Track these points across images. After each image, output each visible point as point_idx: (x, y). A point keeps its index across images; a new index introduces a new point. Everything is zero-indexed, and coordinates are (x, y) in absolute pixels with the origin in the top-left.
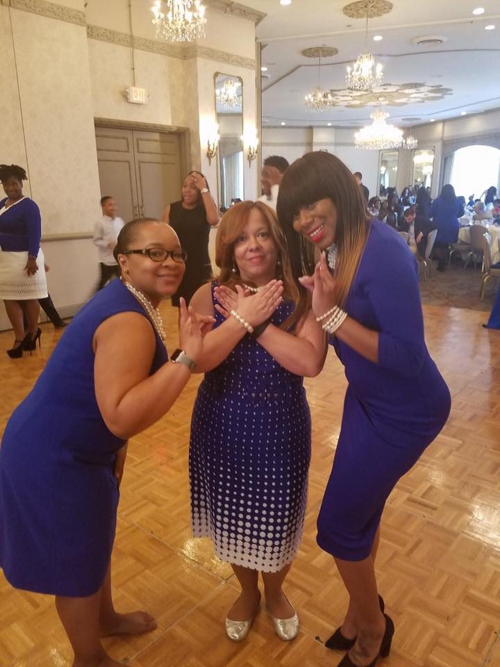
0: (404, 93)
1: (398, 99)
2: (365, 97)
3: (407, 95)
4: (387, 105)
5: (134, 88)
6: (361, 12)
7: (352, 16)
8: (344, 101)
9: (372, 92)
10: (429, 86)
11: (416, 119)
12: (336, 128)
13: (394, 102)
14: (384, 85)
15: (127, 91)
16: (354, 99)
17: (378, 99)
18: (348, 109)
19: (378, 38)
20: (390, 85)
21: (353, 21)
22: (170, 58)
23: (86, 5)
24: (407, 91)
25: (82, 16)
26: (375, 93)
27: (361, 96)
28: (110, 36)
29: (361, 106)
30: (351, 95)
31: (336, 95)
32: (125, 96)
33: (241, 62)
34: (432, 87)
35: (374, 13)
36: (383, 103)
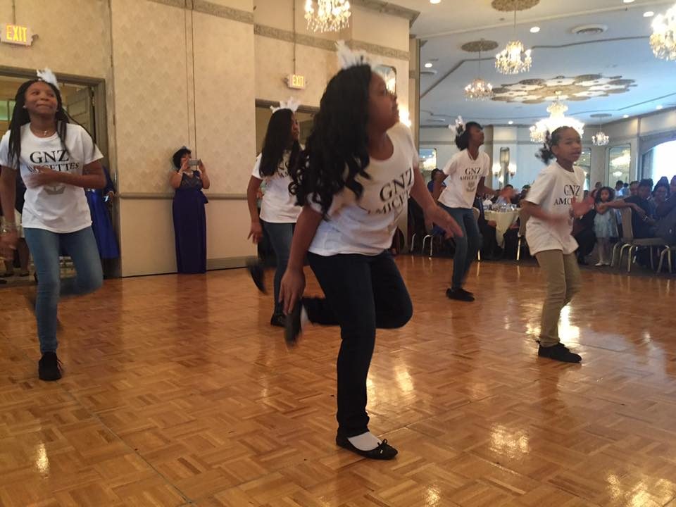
0: (582, 86)
1: (578, 92)
2: (540, 91)
3: (586, 88)
4: (568, 99)
5: (294, 76)
6: (509, 5)
7: (501, 9)
8: (518, 96)
9: (546, 86)
10: (608, 78)
11: (606, 115)
12: (518, 126)
13: (575, 96)
14: (557, 78)
15: (288, 78)
16: (529, 94)
17: (555, 92)
18: (524, 104)
19: (535, 30)
20: (563, 77)
21: (504, 14)
22: (328, 52)
23: (255, 8)
24: (585, 84)
25: (250, 17)
26: (549, 87)
27: (536, 90)
28: (276, 34)
29: (539, 101)
30: (524, 89)
31: (509, 90)
32: (286, 82)
33: (394, 53)
34: (611, 78)
35: (523, 6)
36: (561, 97)
